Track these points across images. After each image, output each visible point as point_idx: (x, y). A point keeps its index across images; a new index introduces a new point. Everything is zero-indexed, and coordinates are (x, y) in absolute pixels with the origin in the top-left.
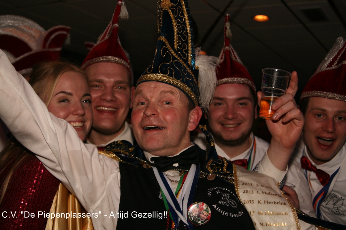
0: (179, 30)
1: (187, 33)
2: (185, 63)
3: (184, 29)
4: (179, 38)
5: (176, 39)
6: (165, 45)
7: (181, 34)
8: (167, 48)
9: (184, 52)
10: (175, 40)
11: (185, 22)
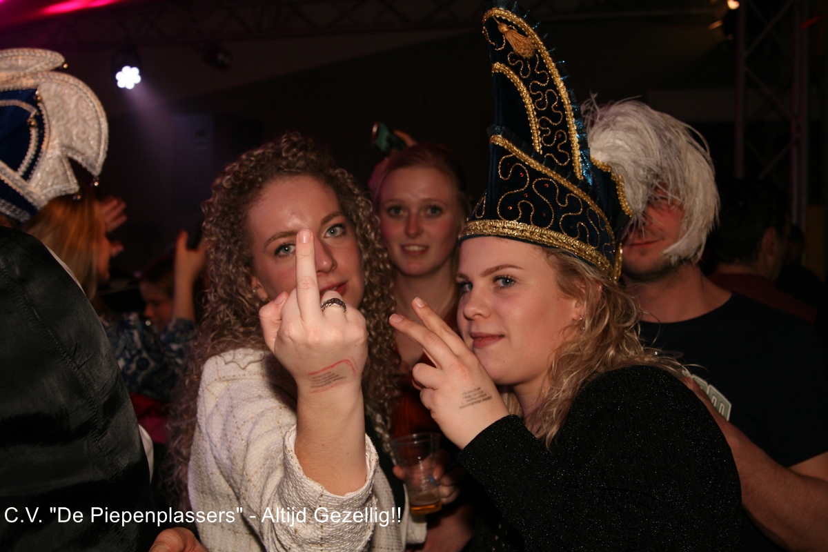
0: (540, 105)
1: (561, 104)
2: (565, 177)
3: (554, 96)
4: (543, 123)
5: (535, 126)
6: (507, 152)
7: (548, 113)
8: (514, 157)
9: (562, 149)
10: (533, 130)
11: (552, 81)
